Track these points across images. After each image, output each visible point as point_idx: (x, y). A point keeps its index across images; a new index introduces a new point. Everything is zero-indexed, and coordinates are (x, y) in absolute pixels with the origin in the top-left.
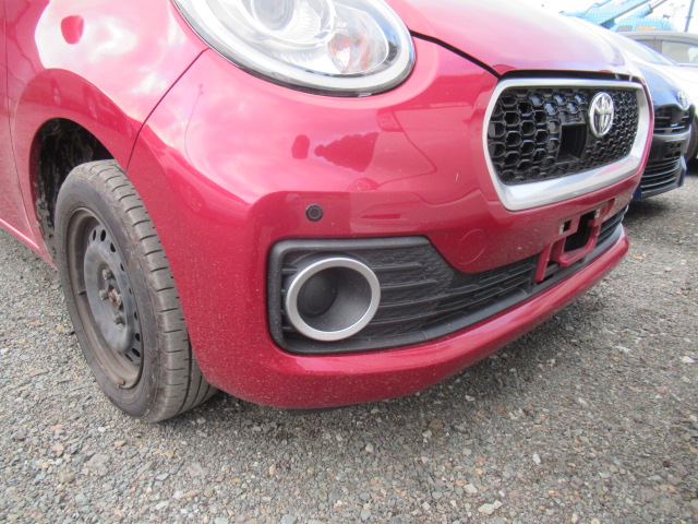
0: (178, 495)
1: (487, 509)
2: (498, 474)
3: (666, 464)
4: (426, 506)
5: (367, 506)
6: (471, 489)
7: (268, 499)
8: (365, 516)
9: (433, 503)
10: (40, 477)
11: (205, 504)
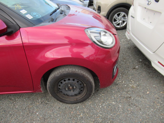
0: (100, 104)
1: (124, 82)
2: (120, 78)
3: (128, 67)
4: (120, 86)
5: (116, 90)
6: (120, 81)
7: (108, 97)
8: (117, 91)
9: (120, 85)
10: (83, 117)
11: (104, 103)
